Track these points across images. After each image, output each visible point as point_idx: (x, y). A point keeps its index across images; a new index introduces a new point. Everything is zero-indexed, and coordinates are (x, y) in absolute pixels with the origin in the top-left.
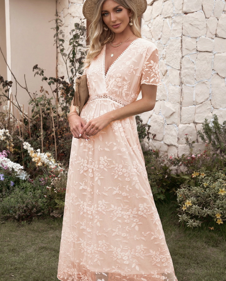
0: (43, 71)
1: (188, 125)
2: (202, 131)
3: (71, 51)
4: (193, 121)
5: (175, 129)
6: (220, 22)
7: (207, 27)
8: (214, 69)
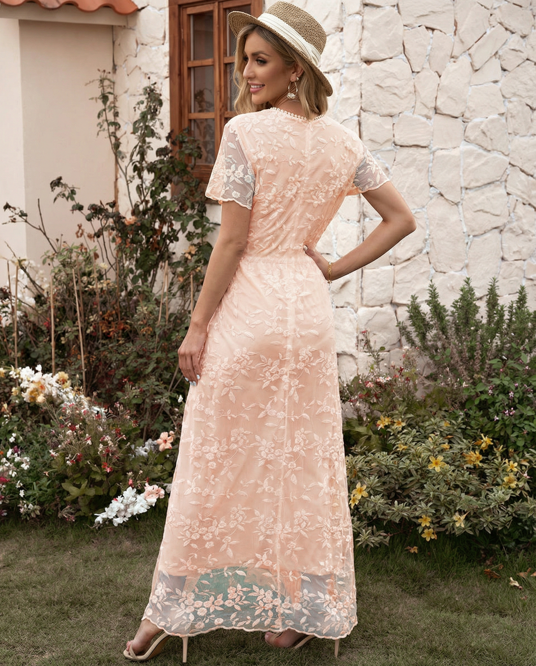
0: (73, 192)
1: (378, 308)
2: (408, 323)
3: (136, 147)
4: (389, 301)
5: (351, 316)
6: (444, 81)
7: (415, 92)
8: (434, 185)
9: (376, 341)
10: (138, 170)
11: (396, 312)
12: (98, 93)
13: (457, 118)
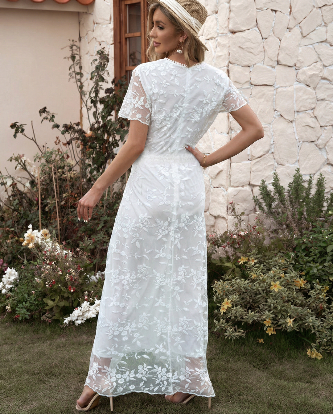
0: (53, 116)
1: (240, 188)
2: (259, 197)
3: (92, 88)
4: (248, 183)
5: (224, 193)
6: (283, 44)
7: (264, 51)
8: (277, 110)
9: (239, 208)
10: (94, 102)
11: (252, 190)
12: (69, 54)
13: (292, 67)
